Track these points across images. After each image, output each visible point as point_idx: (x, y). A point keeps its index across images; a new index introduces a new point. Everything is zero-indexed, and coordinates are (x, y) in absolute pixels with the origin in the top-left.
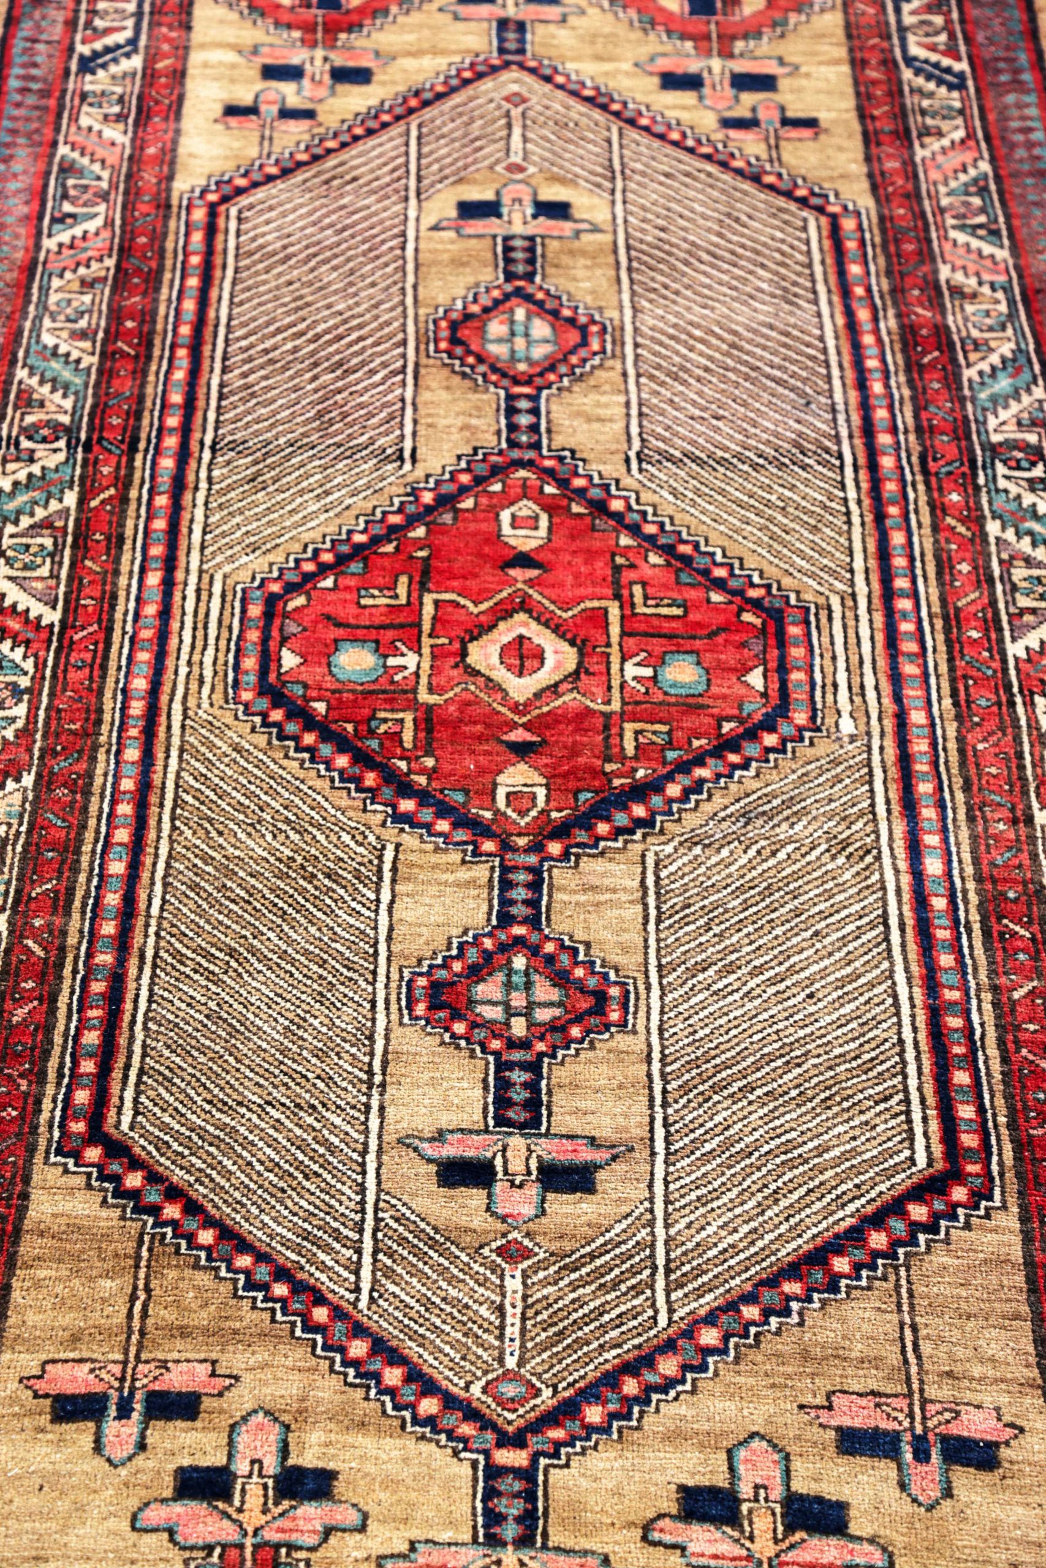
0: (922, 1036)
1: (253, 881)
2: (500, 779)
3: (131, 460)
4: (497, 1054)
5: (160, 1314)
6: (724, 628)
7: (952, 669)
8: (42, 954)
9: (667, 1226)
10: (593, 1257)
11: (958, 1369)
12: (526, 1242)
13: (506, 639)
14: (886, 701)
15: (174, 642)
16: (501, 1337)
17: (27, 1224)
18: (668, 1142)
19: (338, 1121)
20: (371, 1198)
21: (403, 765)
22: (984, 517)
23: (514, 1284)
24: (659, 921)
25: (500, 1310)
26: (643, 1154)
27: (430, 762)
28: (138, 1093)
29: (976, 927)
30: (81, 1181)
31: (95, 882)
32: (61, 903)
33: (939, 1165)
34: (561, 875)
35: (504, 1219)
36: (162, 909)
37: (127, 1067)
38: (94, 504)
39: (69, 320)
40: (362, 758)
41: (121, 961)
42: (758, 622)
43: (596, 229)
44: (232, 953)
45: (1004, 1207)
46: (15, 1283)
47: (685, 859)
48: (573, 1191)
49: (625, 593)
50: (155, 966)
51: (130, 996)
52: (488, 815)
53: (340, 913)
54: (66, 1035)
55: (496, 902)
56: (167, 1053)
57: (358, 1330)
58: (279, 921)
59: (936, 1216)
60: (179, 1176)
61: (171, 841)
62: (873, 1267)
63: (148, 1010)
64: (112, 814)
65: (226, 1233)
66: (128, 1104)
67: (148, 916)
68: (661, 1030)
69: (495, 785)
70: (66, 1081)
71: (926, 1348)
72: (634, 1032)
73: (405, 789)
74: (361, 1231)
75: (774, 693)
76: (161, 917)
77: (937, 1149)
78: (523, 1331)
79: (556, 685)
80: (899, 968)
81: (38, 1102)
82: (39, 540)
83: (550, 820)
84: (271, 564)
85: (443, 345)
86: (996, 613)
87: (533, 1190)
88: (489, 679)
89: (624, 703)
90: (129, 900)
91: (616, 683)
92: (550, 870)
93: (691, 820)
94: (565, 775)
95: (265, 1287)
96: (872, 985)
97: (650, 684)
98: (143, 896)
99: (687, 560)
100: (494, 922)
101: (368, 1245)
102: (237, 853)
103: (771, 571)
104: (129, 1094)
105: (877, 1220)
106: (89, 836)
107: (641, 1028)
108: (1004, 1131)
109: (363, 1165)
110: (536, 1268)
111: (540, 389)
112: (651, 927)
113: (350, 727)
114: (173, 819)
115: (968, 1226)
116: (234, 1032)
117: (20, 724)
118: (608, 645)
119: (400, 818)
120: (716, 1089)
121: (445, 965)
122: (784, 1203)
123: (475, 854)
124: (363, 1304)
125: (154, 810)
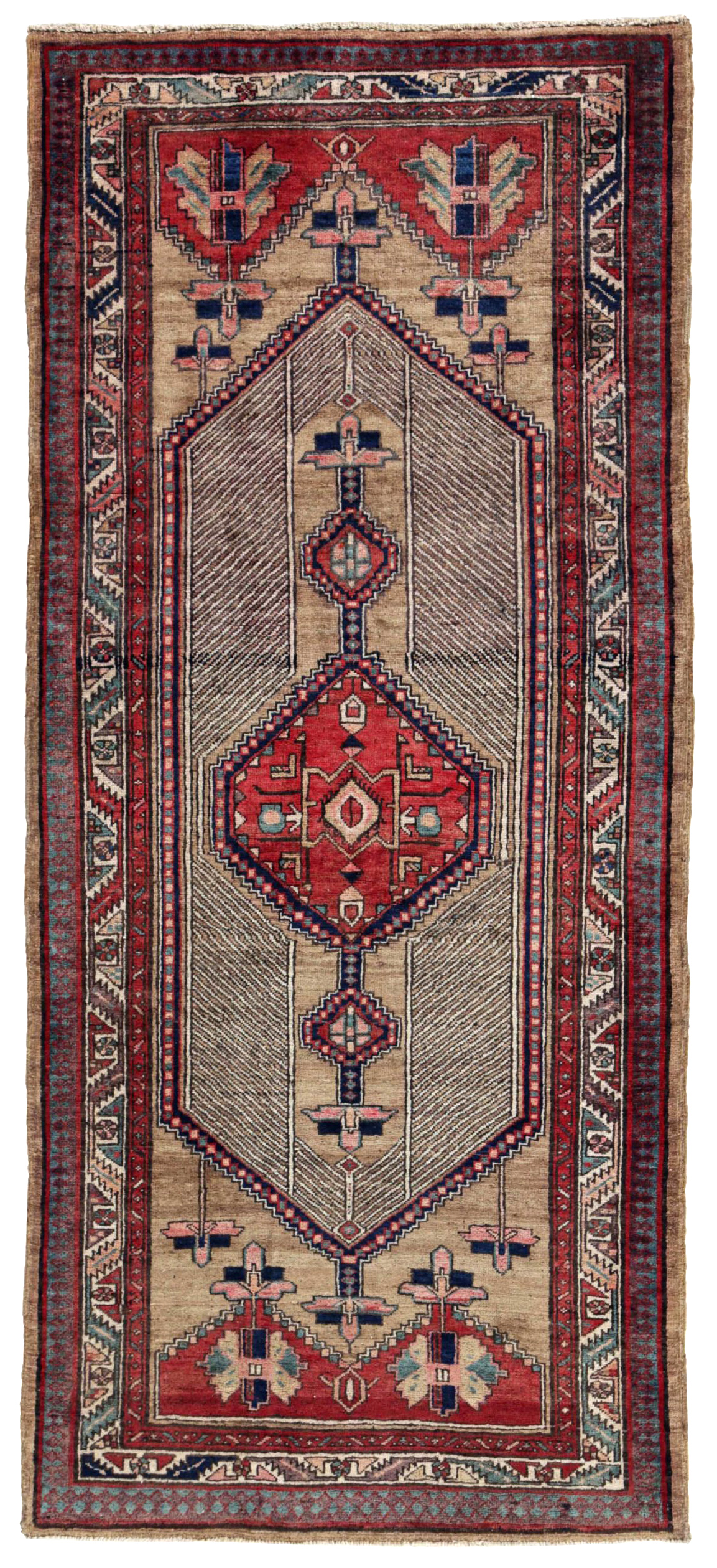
0: (521, 1046)
1: (231, 966)
2: (342, 897)
3: (150, 674)
4: (342, 1063)
5: (212, 1199)
6: (449, 789)
7: (557, 814)
8: (142, 1013)
9: (411, 1150)
10: (381, 1166)
11: (519, 1213)
12: (355, 1161)
13: (343, 801)
14: (524, 837)
15: (182, 809)
16: (345, 1206)
17: (154, 1158)
18: (412, 1107)
19: (276, 1101)
20: (291, 1141)
21: (296, 889)
22: (584, 699)
23: (349, 1180)
24: (412, 984)
25: (344, 1193)
26: (402, 1114)
27: (308, 887)
28: (191, 1088)
29: (550, 982)
30: (172, 1136)
31: (161, 970)
32: (146, 981)
33: (521, 1116)
34: (369, 958)
35: (345, 1149)
36: (192, 985)
37: (185, 1075)
38: (134, 709)
39: (106, 557)
40: (277, 886)
41: (177, 1016)
42: (466, 782)
43: (395, 458)
44: (225, 1009)
45: (544, 1135)
46: (153, 1186)
47: (425, 945)
48: (373, 1134)
49: (403, 763)
50: (192, 1018)
51: (183, 1036)
52: (336, 921)
53: (271, 983)
54: (158, 1058)
55: (340, 975)
56: (201, 1067)
57: (289, 1205)
58: (244, 990)
59: (517, 1140)
60: (212, 1131)
61: (193, 942)
62: (490, 1166)
63: (191, 1043)
64: (164, 927)
65: (235, 1160)
66: (188, 1095)
67: (186, 989)
68: (411, 1047)
69: (339, 901)
70: (161, 1084)
71: (508, 1204)
72: (400, 1048)
73: (298, 906)
74: (288, 1157)
75: (471, 834)
76: (192, 989)
77: (521, 1107)
78: (354, 1202)
79: (367, 832)
80: (514, 1008)
81: (150, 1095)
82: (109, 738)
83: (365, 924)
84: (226, 750)
85: (309, 568)
86: (582, 773)
87: (357, 1135)
88: (336, 830)
89: (400, 843)
90: (177, 980)
91: (396, 829)
92: (364, 955)
93: (429, 921)
94: (371, 894)
95: (251, 1186)
96: (502, 1017)
97: (413, 829)
98: (183, 977)
99: (433, 737)
100: (340, 988)
101: (291, 1164)
102: (223, 949)
103: (477, 746)
104: (188, 1090)
105: (493, 1144)
106: (155, 939)
107: (403, 1046)
108: (549, 1096)
109: (287, 1124)
110: (361, 1171)
111: (361, 603)
112: (409, 987)
113: (270, 865)
114: (192, 928)
115: (529, 1145)
116: (229, 1055)
117: (115, 869)
118: (394, 803)
119: (297, 924)
120: (434, 1078)
121: (318, 1014)
122: (458, 1136)
123: (331, 946)
124: (290, 1193)
125: (183, 923)
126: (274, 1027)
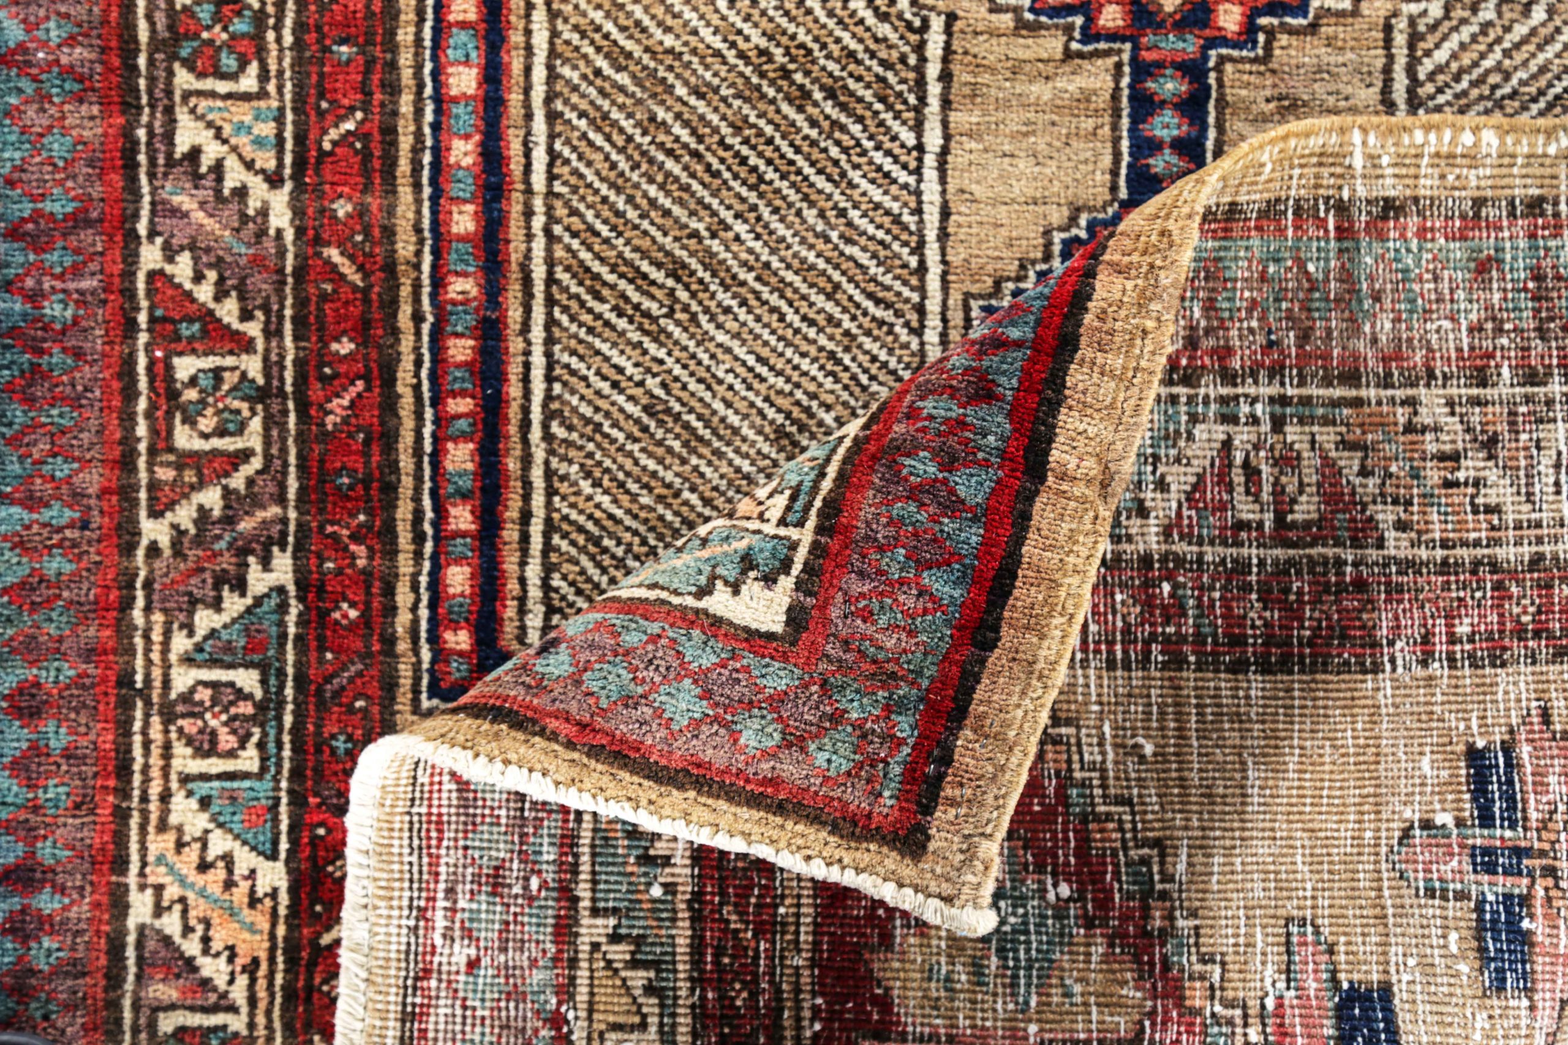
1: (701, 106)
8: (356, 278)
28: (548, 569)
31: (429, 116)
32: (373, 161)
34: (1239, 78)
36: (551, 177)
37: (526, 516)
41: (493, 292)
44: (677, 270)
47: (1466, 33)
50: (550, 304)
51: (514, 370)
53: (855, 176)
54: (417, 451)
55: (1125, 144)
56: (586, 486)
58: (753, 197)
61: (553, 14)
63: (549, 397)
66: (534, 593)
67: (529, 191)
70: (429, 547)
76: (550, 194)
81: (389, 591)
90: (492, 156)
92: (1219, 68)
98: (515, 148)
100: (1123, 194)
102: (669, 41)
104: (534, 571)
116: (692, 441)
123: (1089, 35)
126: (868, 343)
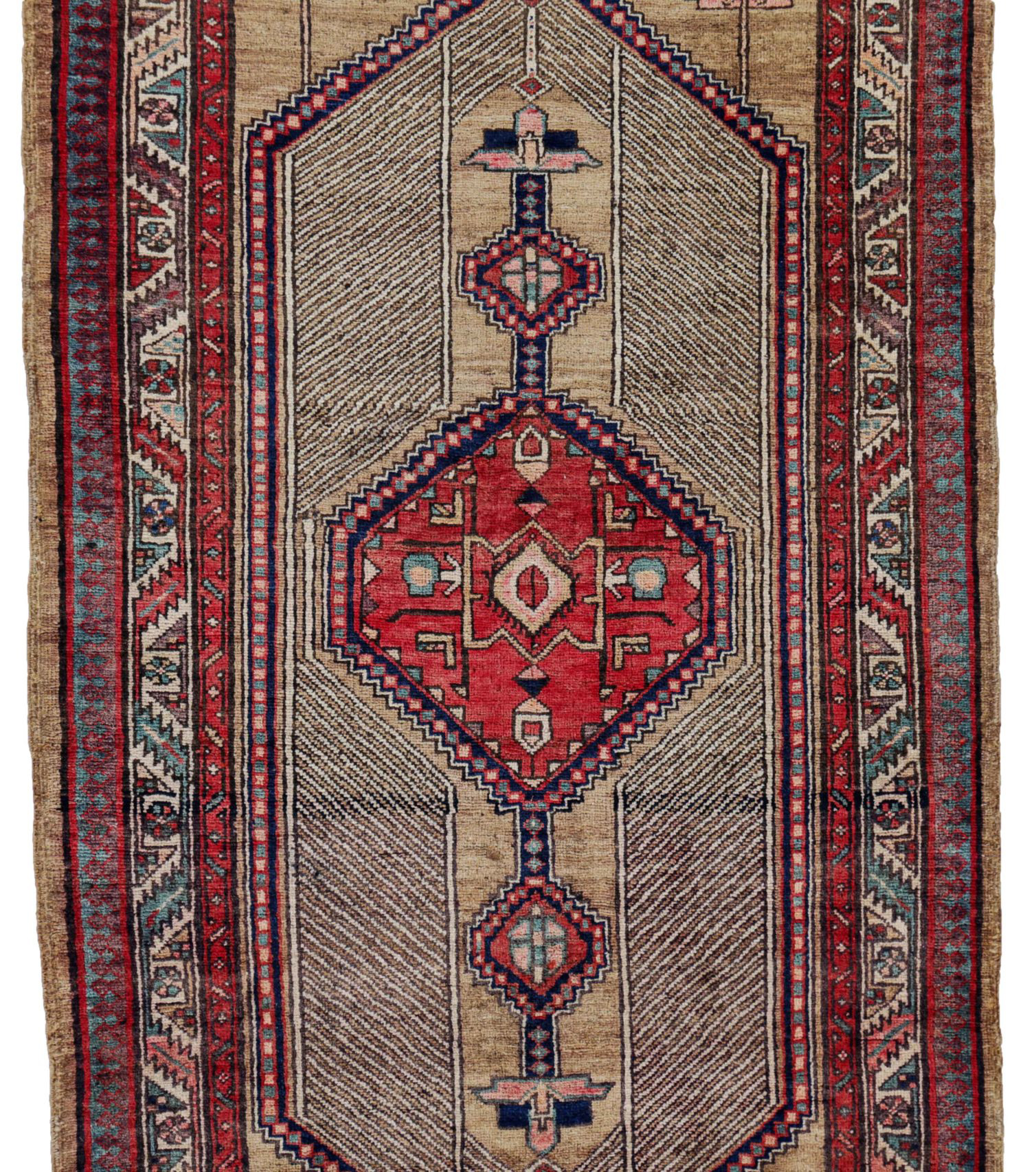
0: (280, 255)
1: (704, 371)
2: (545, 467)
3: (824, 783)
4: (544, 232)
5: (730, 40)
6: (392, 619)
7: (232, 584)
8: (831, 305)
9: (442, 108)
10: (486, 84)
11: (280, 14)
12: (524, 93)
13: (545, 603)
14: (281, 553)
15: (775, 591)
16: (538, 28)
17: (813, 99)
18: (440, 168)
19: (639, 179)
20: (616, 122)
21: (612, 479)
22: (194, 748)
23: (531, 65)
24: (442, 344)
25: (539, 47)
26: (456, 159)
27: (594, 481)
28: (760, 196)
29: (238, 346)
30: (787, 131)
31: (805, 366)
32: (825, 349)
33: (279, 155)
34: (505, 381)
35: (538, 109)
36: (759, 344)
37: (768, 216)
38: (846, 733)
39: (889, 949)
40: (638, 483)
41: (781, 300)
42: (366, 630)
43: (476, 1090)
44: (713, 309)
45: (243, 126)
46: (815, 59)
47: (423, 398)
48: (497, 131)
49: (459, 657)
50: (760, 297)
52: (554, 434)
53: (647, 346)
54: (808, 240)
55: (547, 357)
56: (746, 228)
57: (619, 31)
58: (685, 337)
59: (284, 119)
60: (730, 136)
61: (759, 404)
62: (323, 83)
63: (760, 261)
64: (800, 426)
65: (698, 95)
66: (765, 188)
67: (768, 338)
68: (442, 255)
69: (549, 462)
70: (804, 204)
71: (297, 28)
72: (459, 253)
73: (609, 454)
74: (621, 99)
75: (358, 557)
76: (760, 338)
77: (278, 167)
78: (525, 33)
79: (509, 559)
80: (290, 309)
81: (818, 188)
82: (880, 693)
83: (511, 429)
84: (713, 676)
85: (598, 933)
86: (195, 643)
87: (521, 130)
88: (554, 562)
89: (461, 543)
90: (781, 351)
91: (467, 563)
92: (512, 386)
93: (419, 433)
94: (503, 471)
95: (674, 59)
96: (309, 295)
97: (443, 563)
98: (773, 354)
99: (415, 694)
100: (547, 339)
101: (616, 88)
102: (716, 395)
103: (352, 681)
104: (765, 196)
105: (319, 115)
106: (813, 408)
107: (455, 256)
108: (237, 183)
109: (622, 146)
110: (515, 78)
111: (522, 883)
112: (447, 339)
113: (649, 513)
114: (760, 424)
115: (265, 112)
116: (706, 245)
117: (870, 507)
118: (472, 601)
119: (610, 429)
120: (409, 209)
121: (578, 302)
122: (372, 126)
123: (560, 398)
124: (617, 48)
125: (773, 432)
126: (642, 283)
